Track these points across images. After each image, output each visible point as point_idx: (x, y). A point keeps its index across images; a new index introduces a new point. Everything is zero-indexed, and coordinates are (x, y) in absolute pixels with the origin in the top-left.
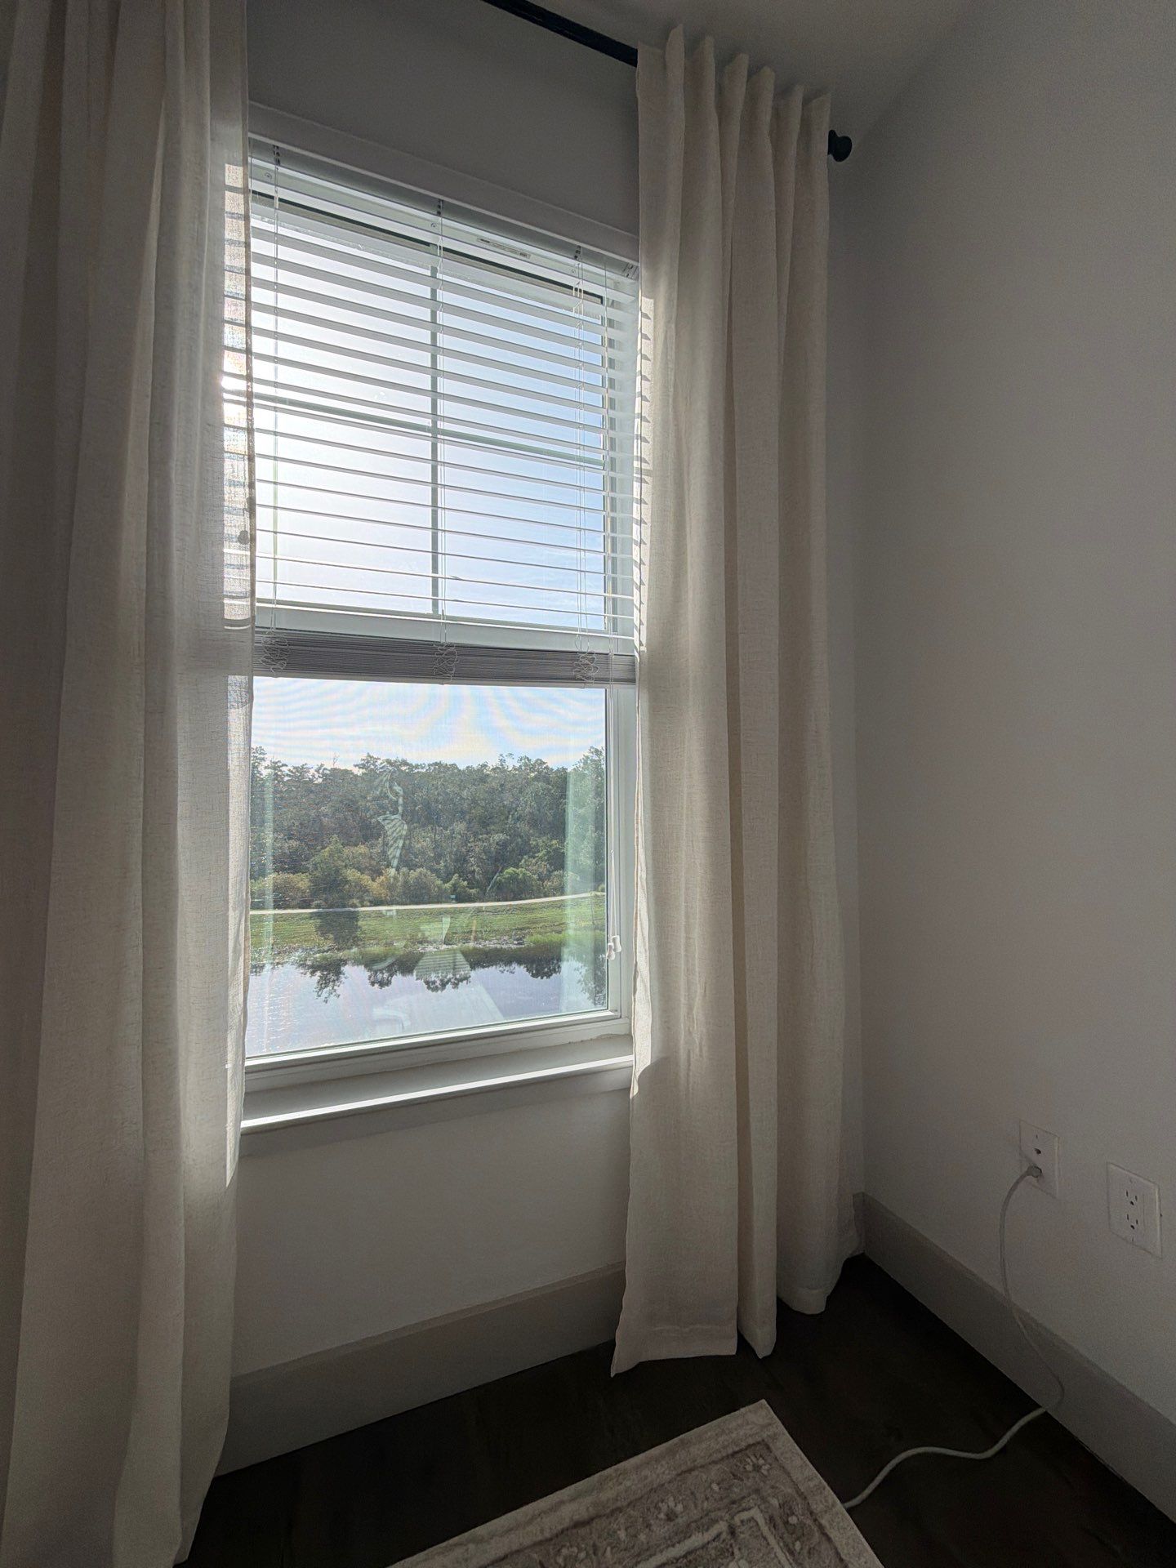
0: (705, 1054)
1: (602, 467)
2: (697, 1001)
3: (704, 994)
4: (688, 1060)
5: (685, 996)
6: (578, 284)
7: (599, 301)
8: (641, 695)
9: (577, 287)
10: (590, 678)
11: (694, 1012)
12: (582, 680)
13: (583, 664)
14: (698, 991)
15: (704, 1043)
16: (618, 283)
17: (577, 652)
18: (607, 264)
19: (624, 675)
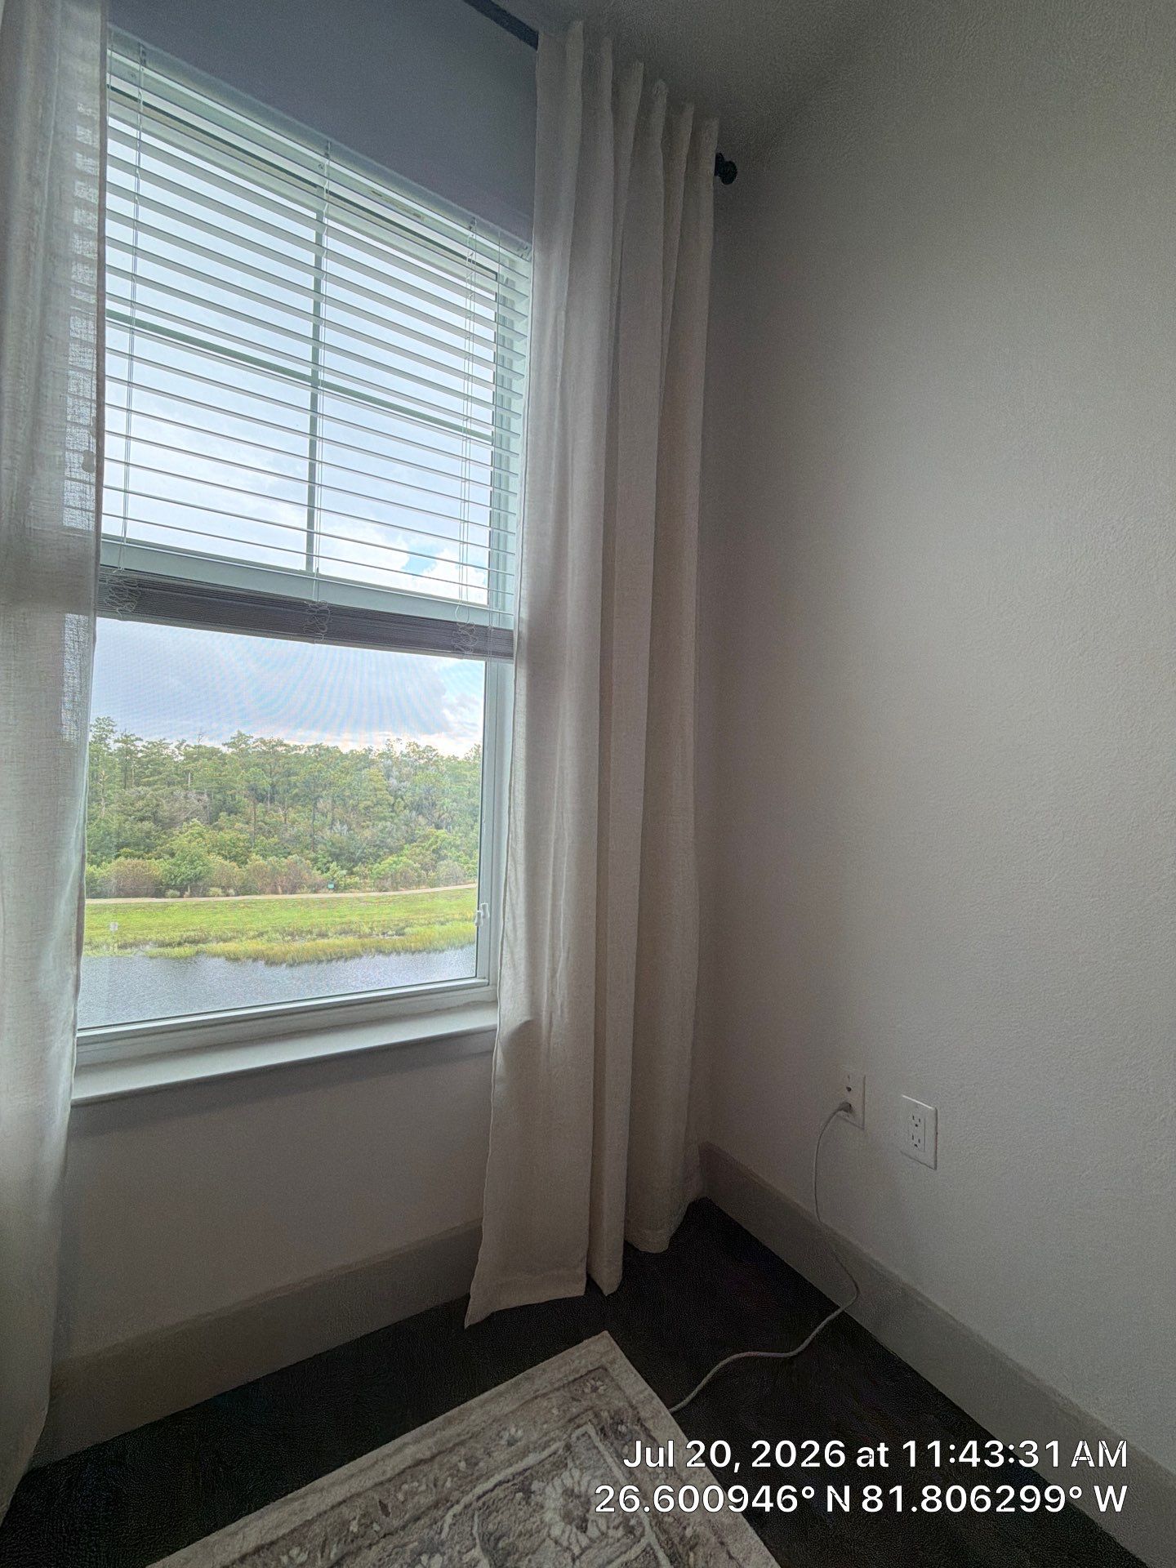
0: (566, 1015)
1: (490, 443)
2: (561, 965)
3: (568, 958)
4: (551, 1023)
5: (550, 960)
6: (472, 255)
7: (494, 276)
8: (518, 669)
9: (470, 257)
10: (468, 649)
11: (558, 975)
12: (460, 650)
13: (462, 635)
14: (562, 956)
15: (566, 1003)
16: (512, 261)
17: (456, 623)
18: (503, 240)
19: (502, 649)
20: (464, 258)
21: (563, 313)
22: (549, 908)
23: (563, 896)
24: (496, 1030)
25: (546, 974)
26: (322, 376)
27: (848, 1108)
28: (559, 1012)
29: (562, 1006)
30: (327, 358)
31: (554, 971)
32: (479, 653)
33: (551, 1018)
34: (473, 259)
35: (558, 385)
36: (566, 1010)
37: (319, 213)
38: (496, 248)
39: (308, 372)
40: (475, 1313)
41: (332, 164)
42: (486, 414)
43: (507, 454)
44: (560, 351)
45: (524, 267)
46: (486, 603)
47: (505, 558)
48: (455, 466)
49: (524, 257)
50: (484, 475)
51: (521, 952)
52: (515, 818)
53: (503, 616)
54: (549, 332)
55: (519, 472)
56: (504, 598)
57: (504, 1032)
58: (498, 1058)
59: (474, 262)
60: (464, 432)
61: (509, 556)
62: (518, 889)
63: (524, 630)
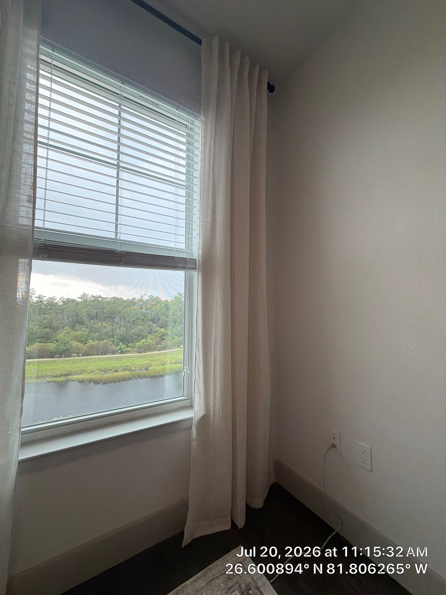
1: (185, 188)
2: (218, 392)
3: (221, 388)
4: (214, 414)
5: (213, 389)
6: (178, 119)
7: (186, 126)
8: (199, 274)
9: (177, 120)
10: (179, 267)
11: (217, 395)
12: (175, 267)
13: (177, 262)
14: (218, 387)
15: (220, 407)
16: (193, 121)
17: (174, 257)
18: (189, 114)
19: (192, 266)
20: (175, 120)
21: (213, 140)
22: (213, 368)
23: (218, 364)
24: (193, 419)
25: (212, 395)
26: (121, 164)
27: (334, 446)
28: (218, 410)
29: (219, 408)
30: (123, 158)
31: (215, 394)
32: (183, 268)
33: (214, 412)
34: (179, 121)
35: (212, 167)
36: (220, 410)
37: (120, 104)
38: (187, 116)
39: (116, 163)
40: (186, 540)
41: (125, 87)
42: (183, 177)
43: (192, 192)
44: (212, 154)
45: (197, 123)
46: (184, 248)
47: (192, 231)
48: (172, 197)
49: (197, 119)
50: (183, 200)
51: (202, 386)
52: (198, 332)
53: (192, 254)
54: (208, 147)
55: (197, 199)
56: (192, 246)
57: (195, 420)
58: (194, 431)
59: (179, 122)
60: (176, 184)
61: (193, 231)
62: (200, 361)
63: (201, 259)
